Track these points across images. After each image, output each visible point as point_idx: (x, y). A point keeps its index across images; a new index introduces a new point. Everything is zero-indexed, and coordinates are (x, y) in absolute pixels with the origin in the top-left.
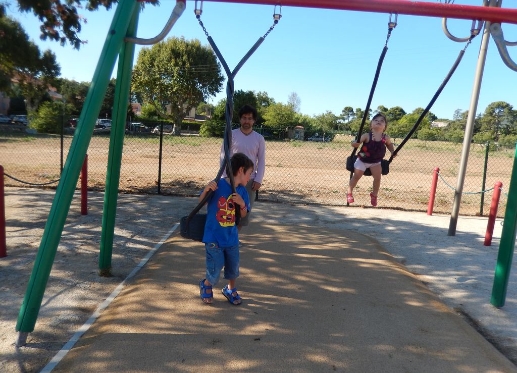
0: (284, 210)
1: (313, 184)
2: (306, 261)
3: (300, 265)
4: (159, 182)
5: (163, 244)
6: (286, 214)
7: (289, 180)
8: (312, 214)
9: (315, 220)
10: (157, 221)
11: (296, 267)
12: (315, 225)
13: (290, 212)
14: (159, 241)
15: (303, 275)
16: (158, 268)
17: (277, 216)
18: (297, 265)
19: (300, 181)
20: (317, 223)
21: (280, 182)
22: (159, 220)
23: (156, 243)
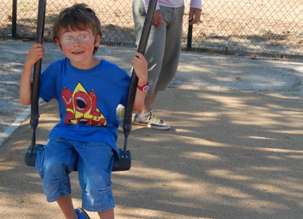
0: (238, 68)
1: (291, 20)
2: (276, 158)
3: (265, 165)
4: (14, 18)
5: (20, 127)
6: (242, 74)
7: (248, 12)
8: (289, 75)
9: (294, 85)
10: (10, 85)
11: (257, 168)
12: (294, 95)
13: (248, 71)
14: (13, 122)
15: (269, 184)
16: (9, 168)
17: (225, 79)
18: (259, 166)
19: (268, 14)
20: (297, 90)
21: (231, 17)
22: (13, 85)
23: (8, 124)
